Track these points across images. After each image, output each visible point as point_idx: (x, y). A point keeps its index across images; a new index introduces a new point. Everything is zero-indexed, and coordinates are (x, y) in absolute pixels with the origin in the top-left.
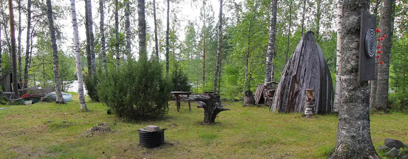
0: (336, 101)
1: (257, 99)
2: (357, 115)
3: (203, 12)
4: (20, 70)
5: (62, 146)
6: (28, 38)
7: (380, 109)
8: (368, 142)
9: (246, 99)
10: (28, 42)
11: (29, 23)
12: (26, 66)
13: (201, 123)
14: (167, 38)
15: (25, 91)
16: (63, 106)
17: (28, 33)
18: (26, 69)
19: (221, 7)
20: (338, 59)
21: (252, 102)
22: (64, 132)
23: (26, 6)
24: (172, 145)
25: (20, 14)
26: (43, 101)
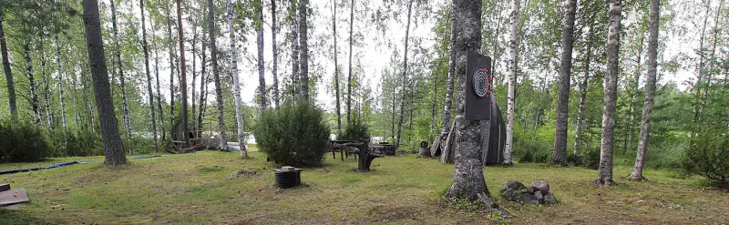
0: (507, 152)
1: (433, 151)
2: (468, 154)
3: (393, 57)
4: (194, 118)
5: (203, 187)
6: (202, 84)
7: (557, 162)
8: (479, 180)
9: (421, 150)
10: (202, 88)
11: (204, 68)
12: (201, 114)
13: (355, 170)
14: (349, 86)
15: (199, 141)
16: (227, 155)
17: (203, 78)
18: (200, 118)
19: (406, 51)
20: (509, 107)
21: (427, 154)
22: (214, 174)
23: (201, 49)
24: (308, 186)
25: (194, 57)
26: (209, 149)
